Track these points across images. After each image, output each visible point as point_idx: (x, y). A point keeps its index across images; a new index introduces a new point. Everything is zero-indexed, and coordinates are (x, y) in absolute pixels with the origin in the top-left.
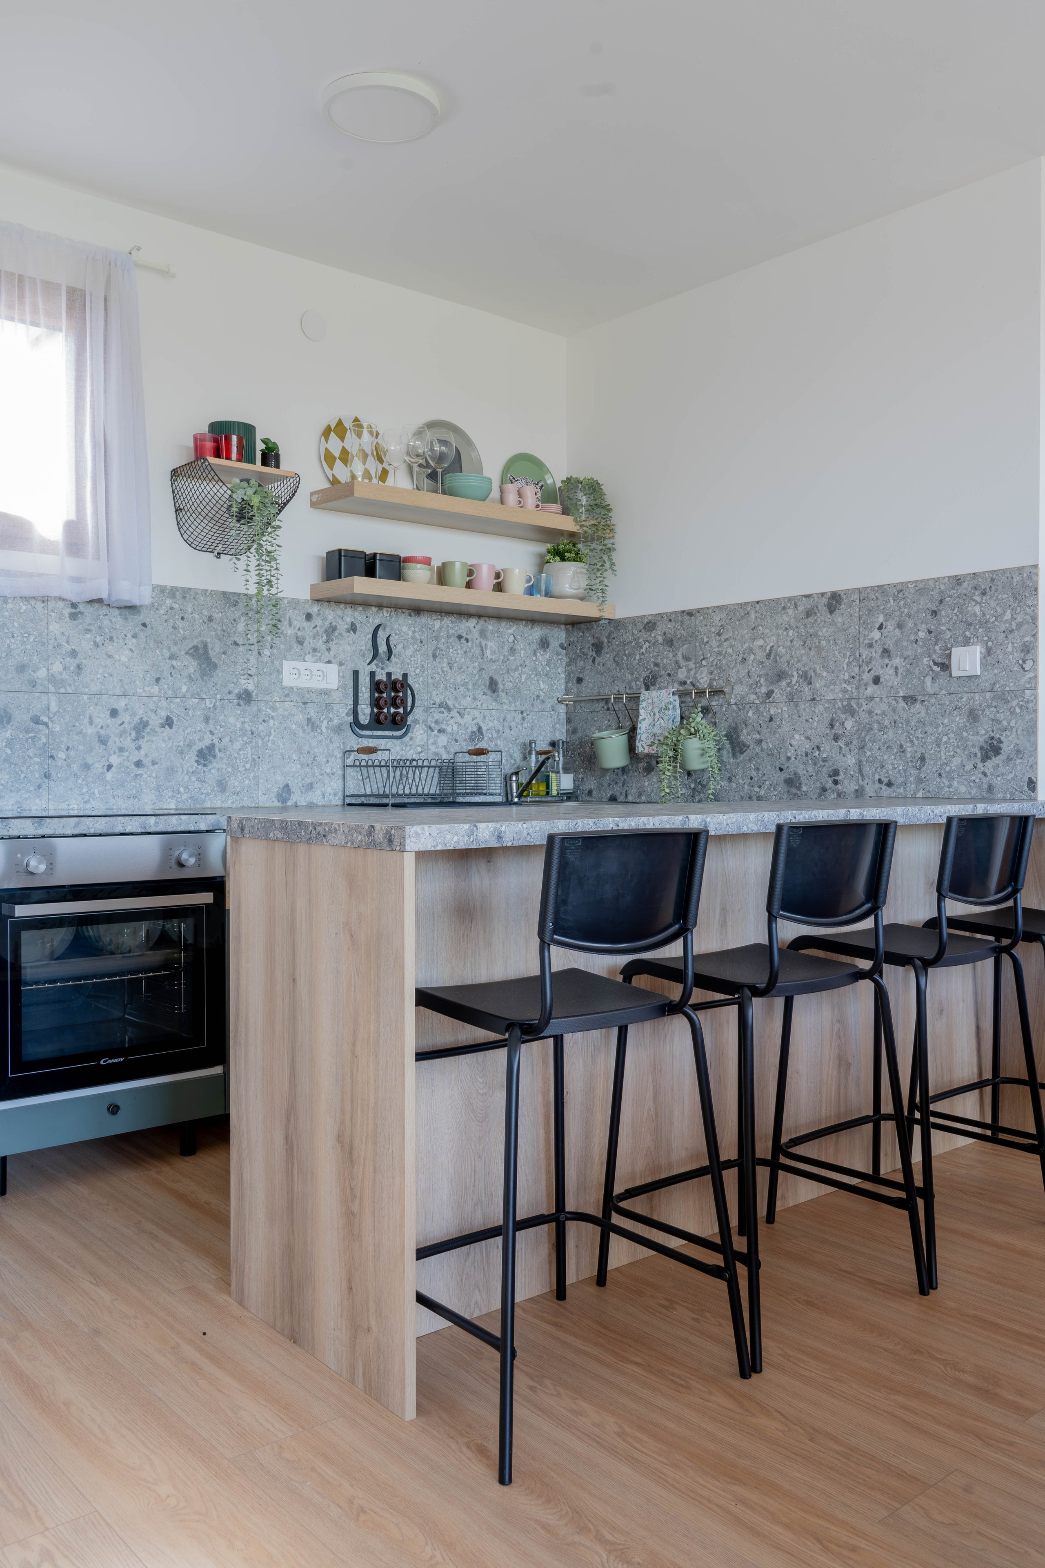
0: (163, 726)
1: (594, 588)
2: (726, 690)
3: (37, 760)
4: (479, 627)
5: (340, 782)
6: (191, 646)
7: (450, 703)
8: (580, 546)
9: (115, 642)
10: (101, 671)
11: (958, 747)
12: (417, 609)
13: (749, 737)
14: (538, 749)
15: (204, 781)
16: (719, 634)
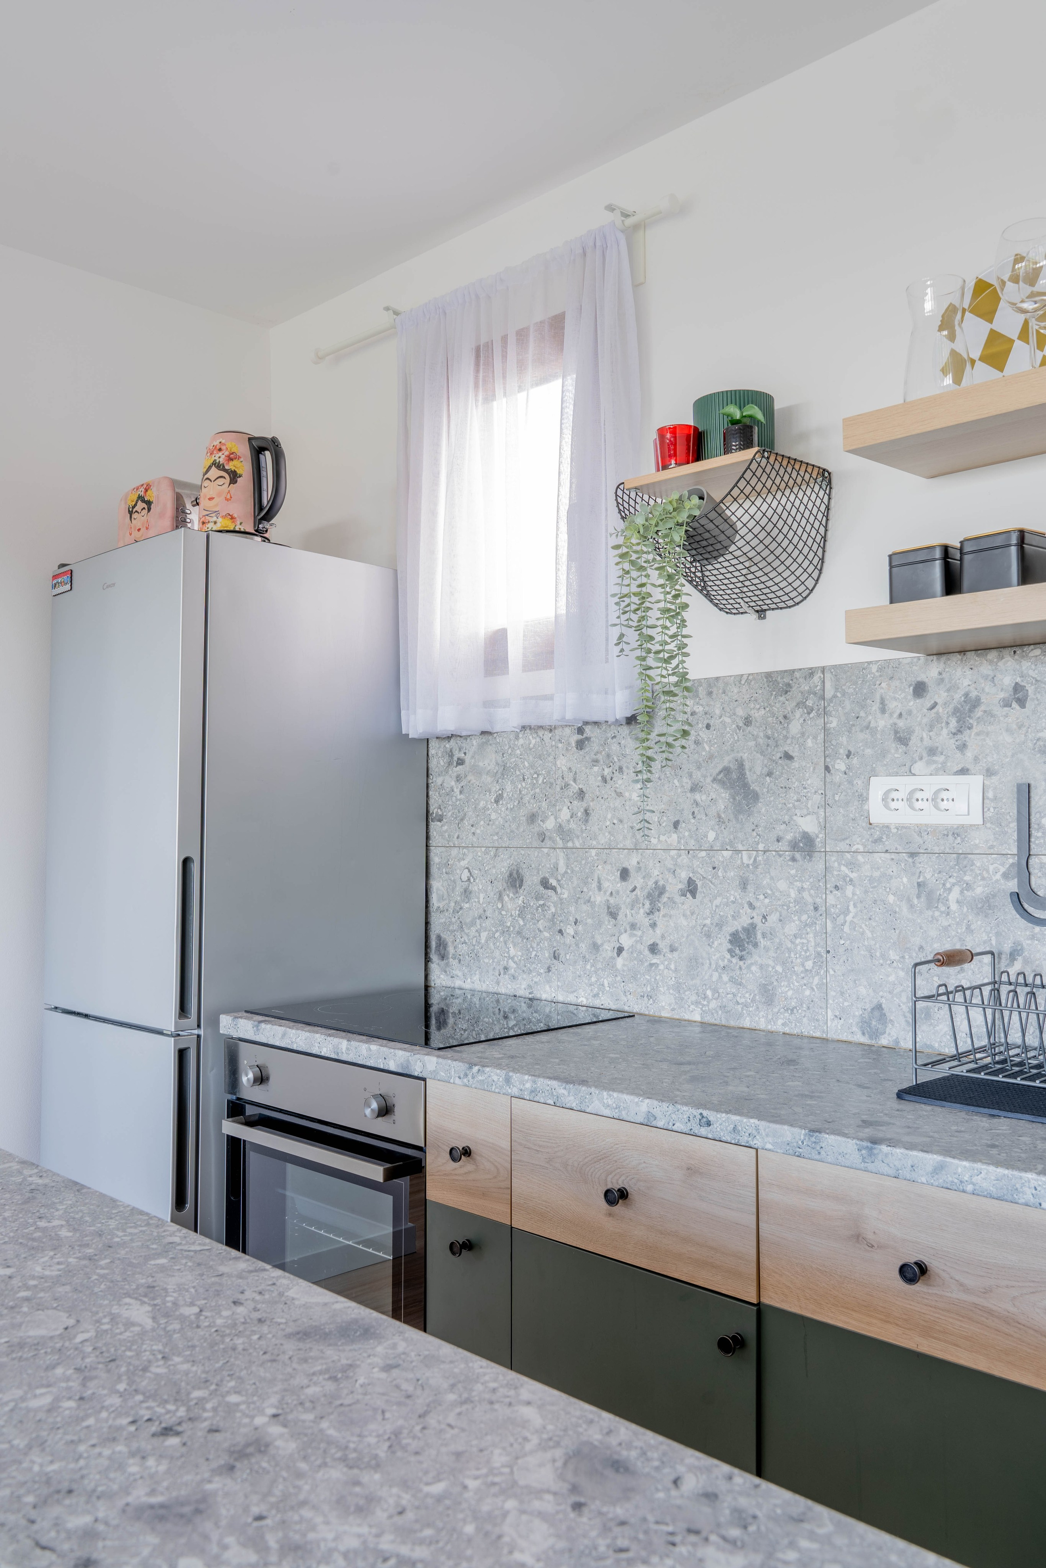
0: (684, 894)
3: (546, 934)
6: (720, 767)
9: (625, 774)
10: (609, 816)
15: (741, 984)
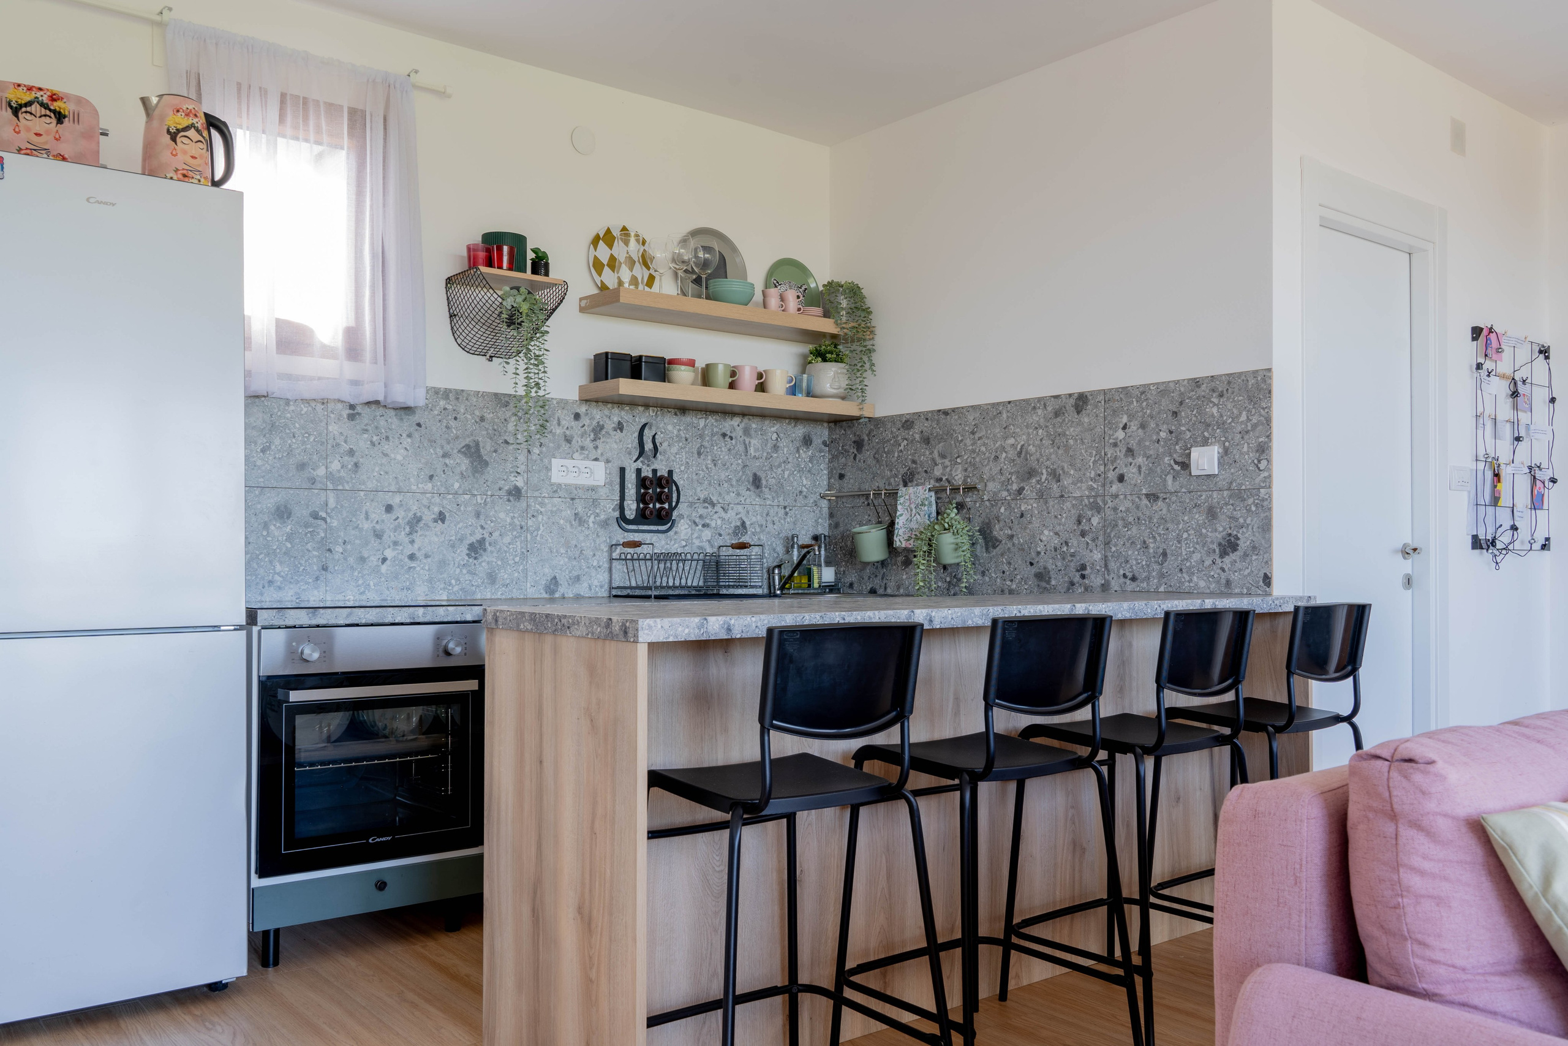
0: (435, 521)
1: (854, 388)
2: (979, 486)
3: (315, 553)
4: (742, 425)
5: (606, 575)
6: (463, 444)
7: (714, 499)
8: (840, 347)
9: (391, 441)
10: (377, 469)
11: (1197, 543)
12: (682, 408)
13: (1001, 533)
14: (800, 543)
15: (475, 574)
16: (973, 433)
